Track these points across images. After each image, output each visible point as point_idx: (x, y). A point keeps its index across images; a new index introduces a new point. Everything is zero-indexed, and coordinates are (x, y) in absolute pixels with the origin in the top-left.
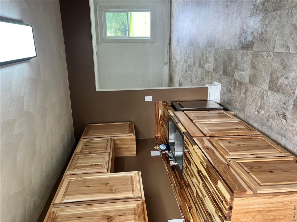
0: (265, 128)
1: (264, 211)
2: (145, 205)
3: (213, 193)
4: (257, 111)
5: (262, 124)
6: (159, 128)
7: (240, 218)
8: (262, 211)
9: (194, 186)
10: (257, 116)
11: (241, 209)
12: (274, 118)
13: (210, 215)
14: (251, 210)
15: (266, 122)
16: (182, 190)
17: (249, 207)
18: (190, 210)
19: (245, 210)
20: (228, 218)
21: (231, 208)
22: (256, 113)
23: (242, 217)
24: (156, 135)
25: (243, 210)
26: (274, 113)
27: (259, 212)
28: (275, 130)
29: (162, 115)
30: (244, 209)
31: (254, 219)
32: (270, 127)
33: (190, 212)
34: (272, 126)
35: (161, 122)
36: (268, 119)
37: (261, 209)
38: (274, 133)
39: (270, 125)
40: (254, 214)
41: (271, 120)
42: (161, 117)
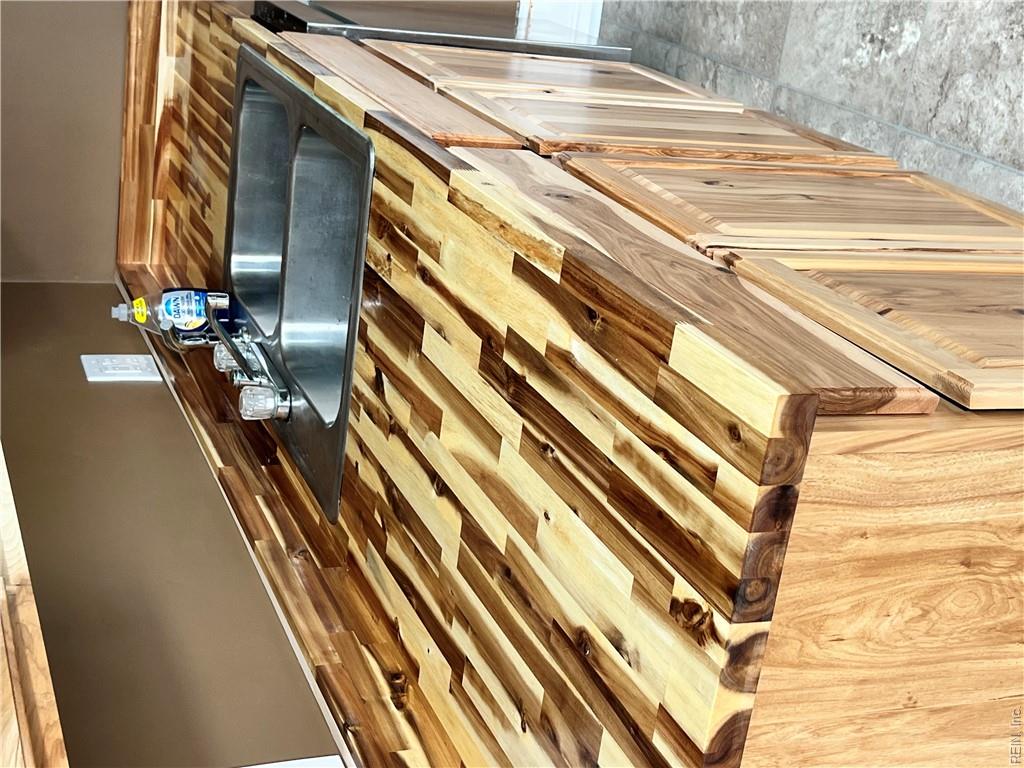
0: (919, 145)
1: (999, 551)
2: (29, 614)
3: (625, 449)
4: (872, 40)
5: (901, 126)
6: (156, 207)
7: (834, 607)
8: (986, 551)
9: (443, 490)
10: (870, 72)
11: (845, 536)
12: (988, 61)
13: (579, 644)
14: (911, 544)
15: (928, 99)
16: (333, 573)
17: (906, 517)
18: (398, 692)
19: (871, 546)
20: (753, 590)
21: (780, 507)
22: (863, 55)
23: (843, 605)
24: (129, 261)
25: (855, 544)
26: (995, 24)
27: (969, 559)
28: (988, 148)
29: (178, 100)
30: (864, 535)
31: (923, 626)
32: (960, 131)
33: (400, 706)
34: (973, 126)
35: (169, 154)
36: (948, 79)
37: (983, 539)
38: (979, 167)
39: (956, 118)
40: (927, 576)
41: (968, 80)
42: (172, 114)
